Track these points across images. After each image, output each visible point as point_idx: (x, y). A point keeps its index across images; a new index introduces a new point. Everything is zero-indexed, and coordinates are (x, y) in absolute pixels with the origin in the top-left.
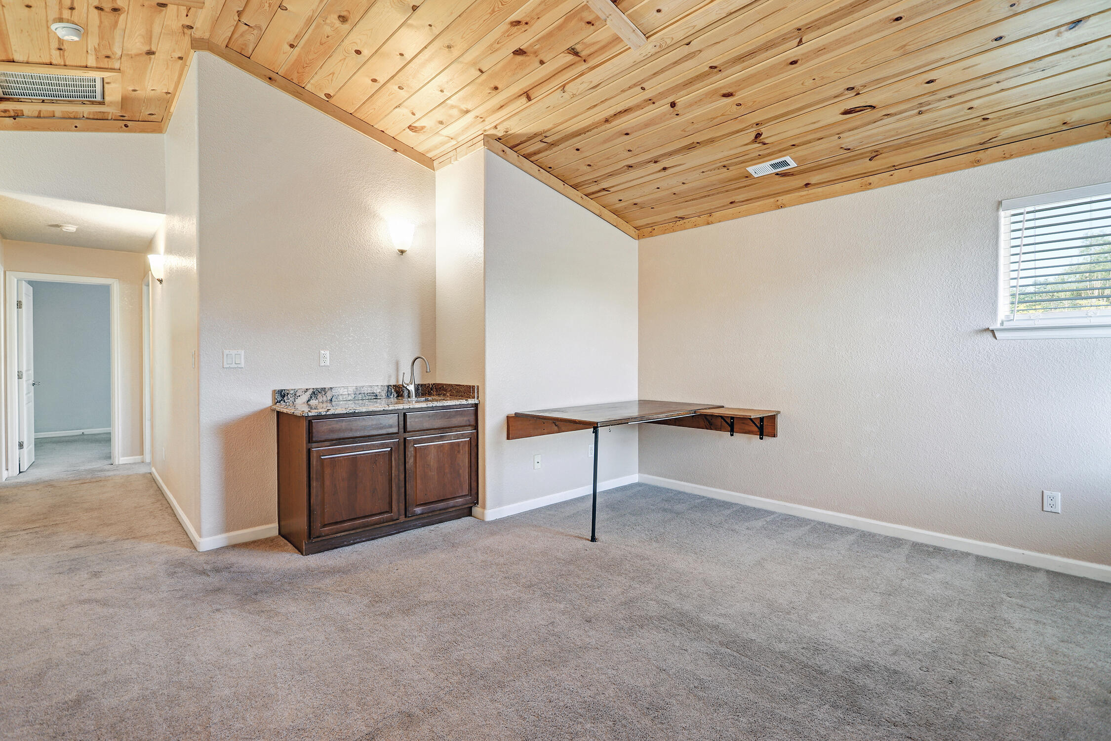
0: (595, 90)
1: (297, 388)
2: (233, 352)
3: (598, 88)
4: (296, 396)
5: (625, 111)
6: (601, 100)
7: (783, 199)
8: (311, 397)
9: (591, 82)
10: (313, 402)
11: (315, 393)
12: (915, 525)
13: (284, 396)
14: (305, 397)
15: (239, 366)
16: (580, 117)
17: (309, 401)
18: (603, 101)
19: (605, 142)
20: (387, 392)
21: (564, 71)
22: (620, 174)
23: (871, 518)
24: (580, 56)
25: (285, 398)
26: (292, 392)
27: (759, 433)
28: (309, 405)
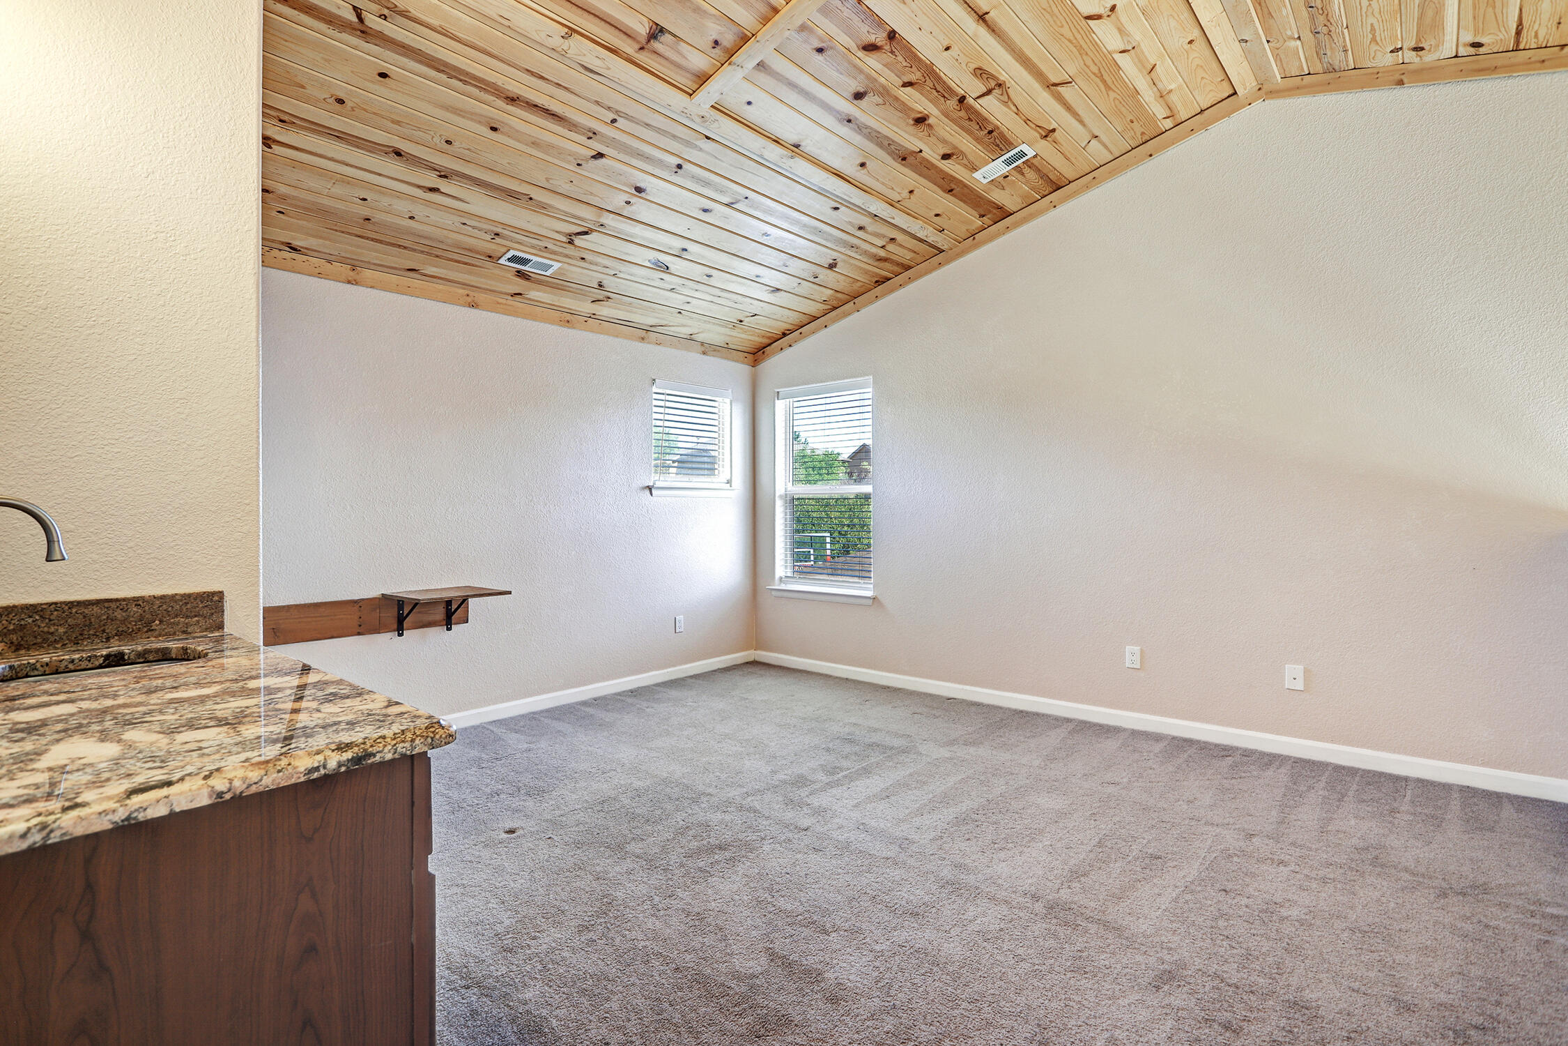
0: (583, 71)
3: (591, 75)
5: (553, 115)
6: (560, 83)
7: (481, 297)
9: (609, 69)
12: (604, 679)
16: (494, 61)
18: (560, 85)
19: (447, 108)
21: (603, 23)
22: (358, 147)
23: (568, 688)
24: (649, 41)
27: (445, 623)
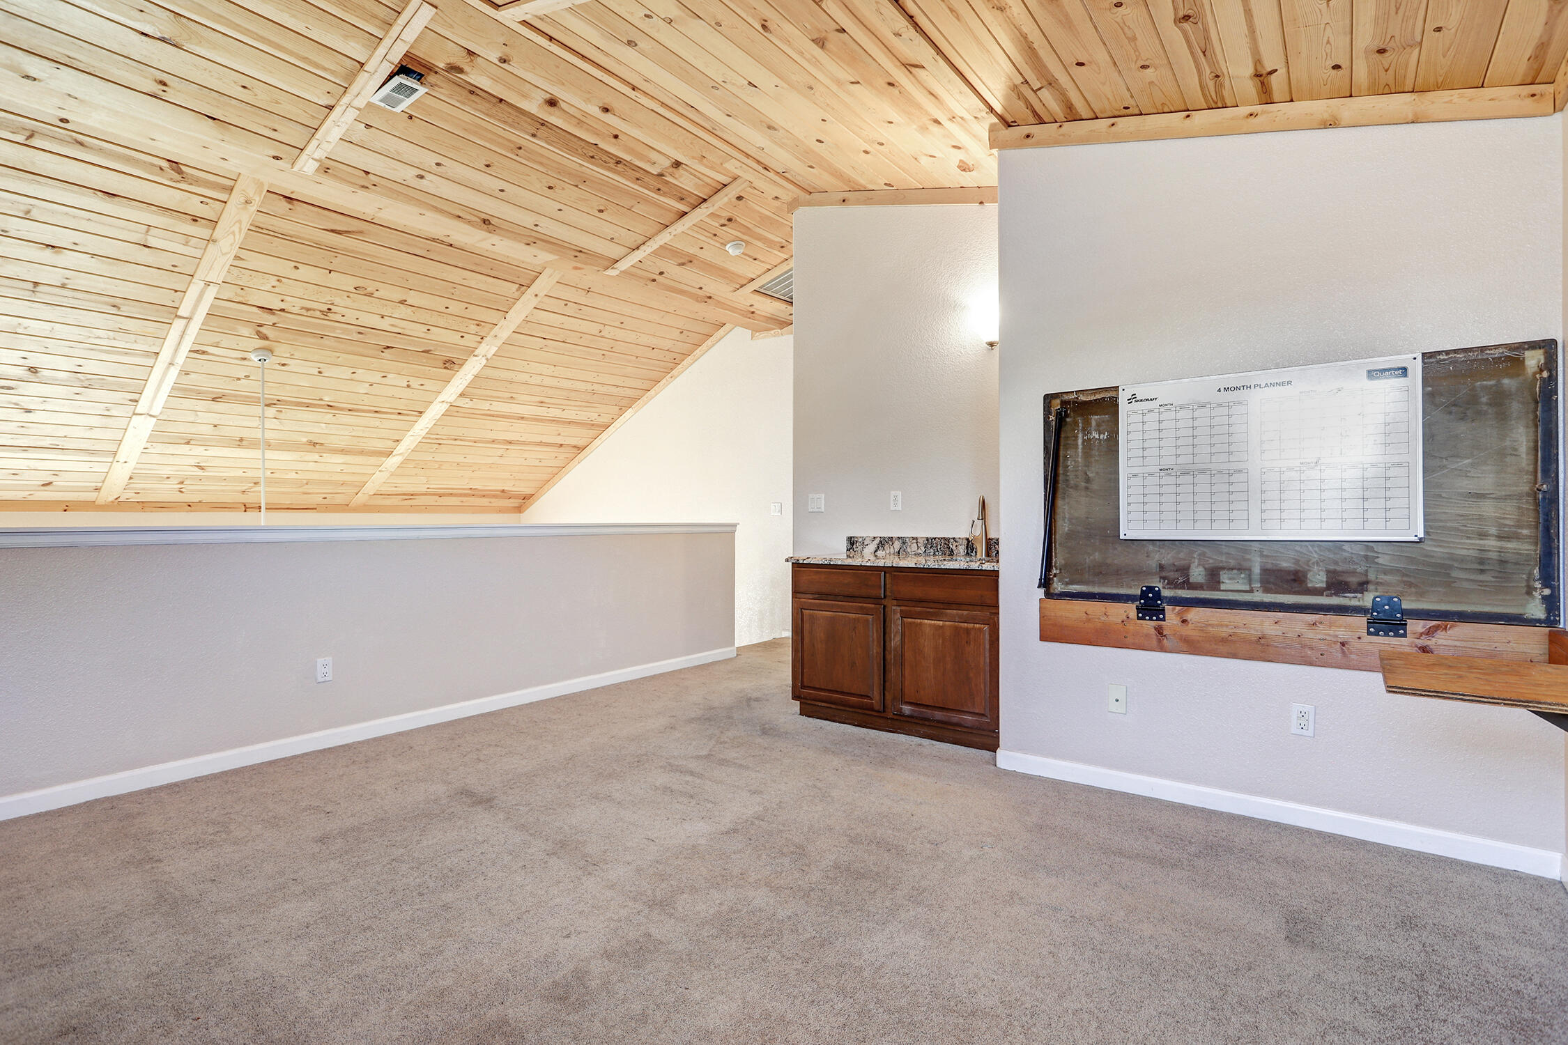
1: (865, 535)
2: (817, 496)
4: (864, 545)
8: (878, 547)
10: (880, 553)
11: (883, 543)
13: (853, 544)
14: (872, 547)
15: (820, 510)
17: (876, 551)
20: (967, 547)
25: (854, 546)
26: (860, 540)
28: (876, 556)
